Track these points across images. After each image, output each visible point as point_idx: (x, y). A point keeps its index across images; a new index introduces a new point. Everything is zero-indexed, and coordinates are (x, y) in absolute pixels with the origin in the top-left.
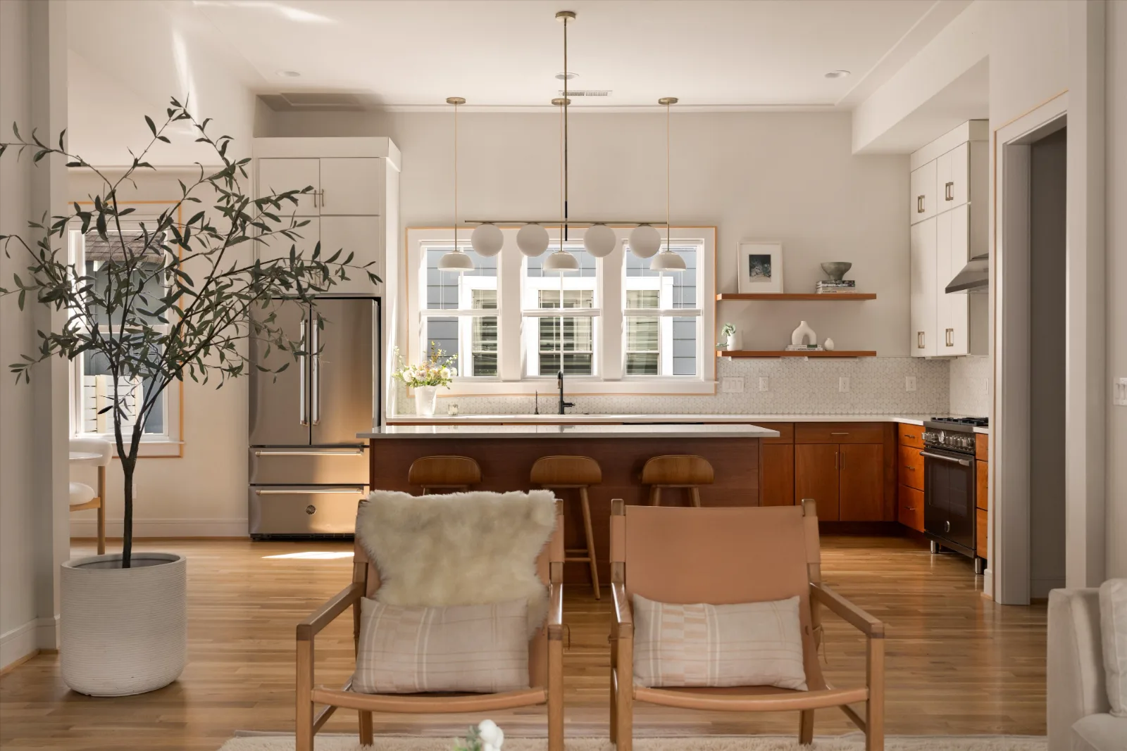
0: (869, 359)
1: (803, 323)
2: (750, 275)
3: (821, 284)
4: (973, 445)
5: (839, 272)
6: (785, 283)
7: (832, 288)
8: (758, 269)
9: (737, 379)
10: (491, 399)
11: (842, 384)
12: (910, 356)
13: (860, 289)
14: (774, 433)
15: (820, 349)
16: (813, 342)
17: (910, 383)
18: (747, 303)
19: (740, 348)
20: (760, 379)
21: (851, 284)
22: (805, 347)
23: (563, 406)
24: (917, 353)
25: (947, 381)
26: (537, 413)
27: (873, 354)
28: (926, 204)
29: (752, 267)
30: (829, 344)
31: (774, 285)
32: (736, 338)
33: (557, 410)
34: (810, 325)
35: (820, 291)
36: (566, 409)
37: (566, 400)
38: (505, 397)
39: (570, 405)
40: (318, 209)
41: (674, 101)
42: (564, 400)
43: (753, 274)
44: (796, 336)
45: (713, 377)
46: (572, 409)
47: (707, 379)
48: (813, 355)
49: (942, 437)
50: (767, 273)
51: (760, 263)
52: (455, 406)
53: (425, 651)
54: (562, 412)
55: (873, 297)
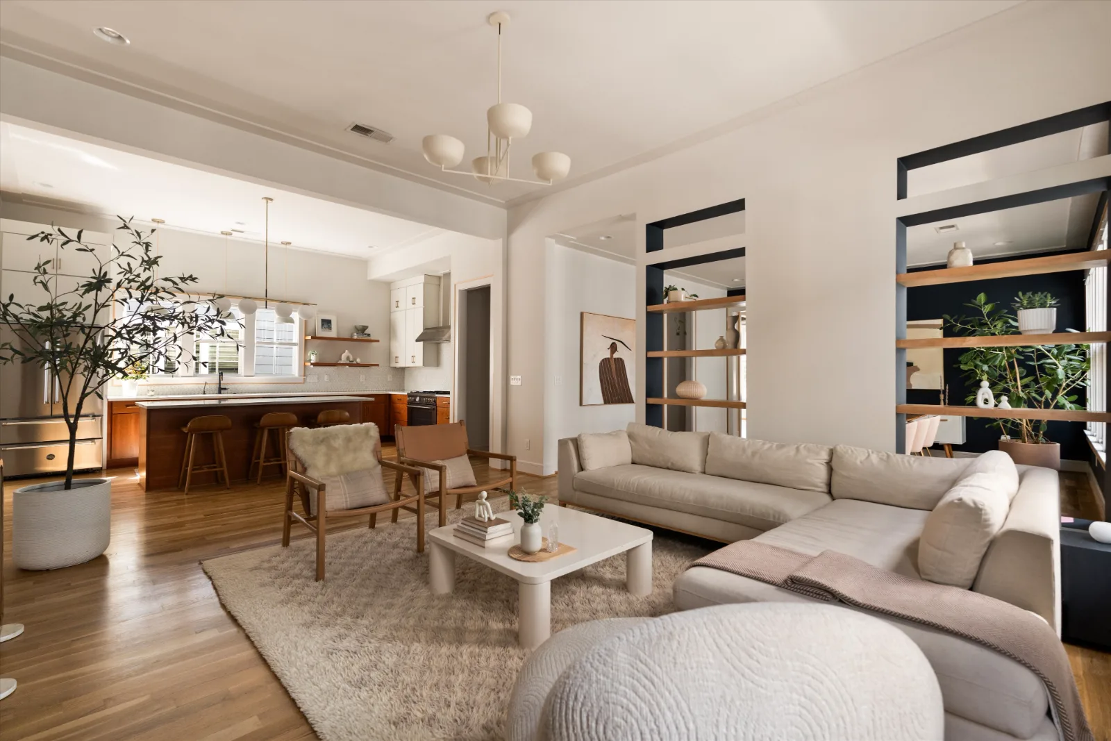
0: (376, 367)
1: (346, 351)
2: (321, 328)
3: (355, 334)
4: (435, 401)
5: (362, 330)
6: (338, 333)
7: (361, 337)
8: (325, 326)
9: (314, 376)
10: (173, 387)
11: (362, 378)
12: (390, 366)
13: (372, 338)
14: (373, 399)
15: (355, 362)
16: (351, 360)
17: (389, 378)
18: (319, 341)
19: (318, 361)
20: (326, 376)
21: (369, 335)
22: (348, 362)
23: (220, 390)
24: (394, 365)
25: (403, 378)
26: (204, 394)
27: (378, 365)
28: (400, 304)
29: (322, 325)
30: (358, 361)
31: (333, 333)
32: (317, 357)
33: (217, 391)
34: (350, 352)
35: (355, 337)
36: (222, 391)
37: (222, 387)
38: (183, 385)
39: (225, 389)
40: (55, 270)
41: (290, 243)
43: (323, 328)
44: (344, 357)
45: (303, 374)
46: (225, 391)
47: (300, 376)
48: (351, 365)
49: (418, 399)
50: (330, 328)
51: (326, 323)
52: (153, 391)
53: (347, 492)
54: (220, 393)
55: (378, 341)
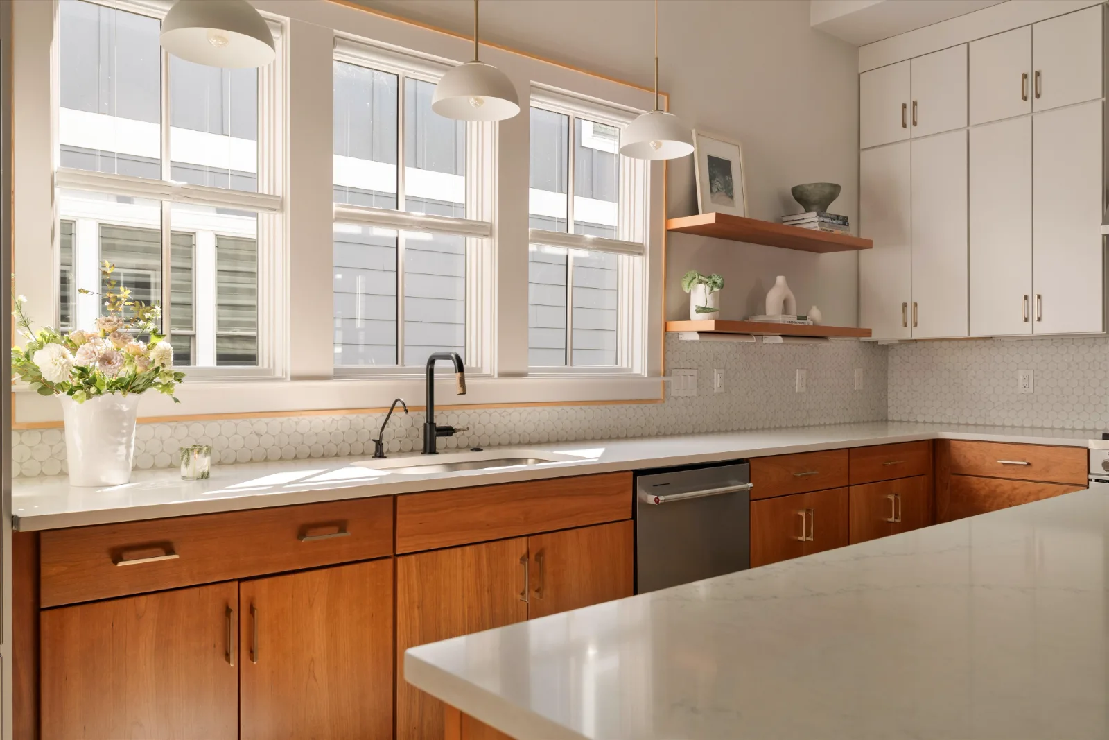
1: (780, 280)
2: (711, 191)
8: (719, 182)
9: (688, 372)
11: (800, 379)
16: (793, 312)
17: (858, 378)
20: (715, 370)
22: (786, 320)
23: (436, 434)
26: (381, 455)
29: (712, 178)
30: (816, 315)
31: (738, 213)
34: (790, 284)
36: (441, 441)
37: (440, 421)
38: (294, 418)
39: (448, 431)
42: (436, 421)
43: (715, 190)
44: (774, 299)
45: (661, 367)
46: (452, 440)
47: (651, 372)
50: (728, 192)
51: (720, 172)
54: (430, 449)
55: (868, 245)
